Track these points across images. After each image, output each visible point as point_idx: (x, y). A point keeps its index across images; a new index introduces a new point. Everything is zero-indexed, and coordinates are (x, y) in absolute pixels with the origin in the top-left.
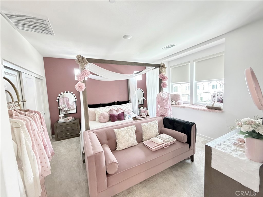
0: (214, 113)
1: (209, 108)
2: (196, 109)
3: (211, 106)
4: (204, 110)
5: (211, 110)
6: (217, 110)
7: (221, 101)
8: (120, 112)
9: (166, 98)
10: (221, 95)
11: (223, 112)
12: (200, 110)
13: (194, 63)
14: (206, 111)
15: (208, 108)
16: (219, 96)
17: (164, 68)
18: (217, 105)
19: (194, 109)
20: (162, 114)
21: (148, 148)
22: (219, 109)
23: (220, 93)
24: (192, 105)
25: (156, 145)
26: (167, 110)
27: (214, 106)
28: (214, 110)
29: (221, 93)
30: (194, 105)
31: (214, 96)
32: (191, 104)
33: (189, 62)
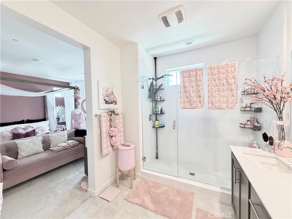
17: (78, 90)
20: (75, 127)
26: (79, 123)
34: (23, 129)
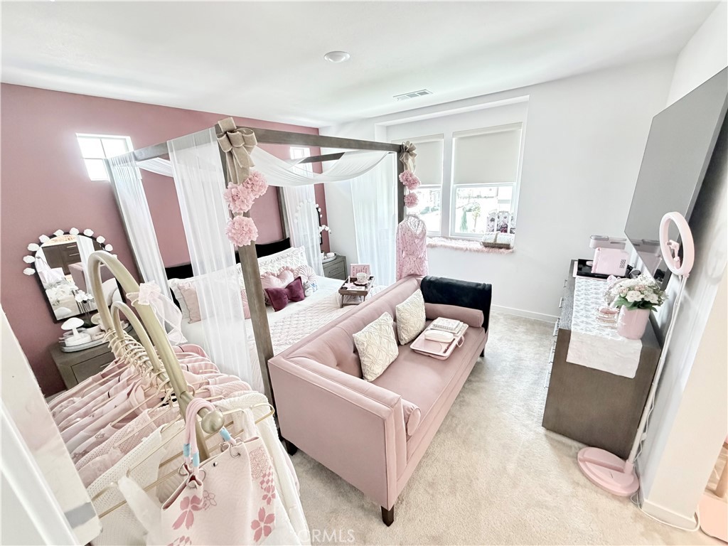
0: (495, 256)
1: (487, 245)
2: (461, 249)
3: (491, 241)
4: (478, 251)
5: (491, 250)
6: (503, 250)
7: (504, 229)
8: (290, 279)
9: (420, 234)
10: (505, 218)
11: (513, 252)
12: (470, 250)
13: (454, 139)
14: (482, 251)
15: (486, 247)
16: (502, 218)
17: (411, 155)
18: (503, 238)
19: (456, 249)
20: (412, 273)
21: (429, 356)
22: (507, 247)
23: (503, 212)
24: (447, 238)
25: (445, 347)
26: (421, 261)
27: (499, 241)
28: (497, 250)
29: (506, 214)
30: (451, 239)
31: (493, 220)
32: (444, 237)
33: (442, 136)
34: (278, 276)
